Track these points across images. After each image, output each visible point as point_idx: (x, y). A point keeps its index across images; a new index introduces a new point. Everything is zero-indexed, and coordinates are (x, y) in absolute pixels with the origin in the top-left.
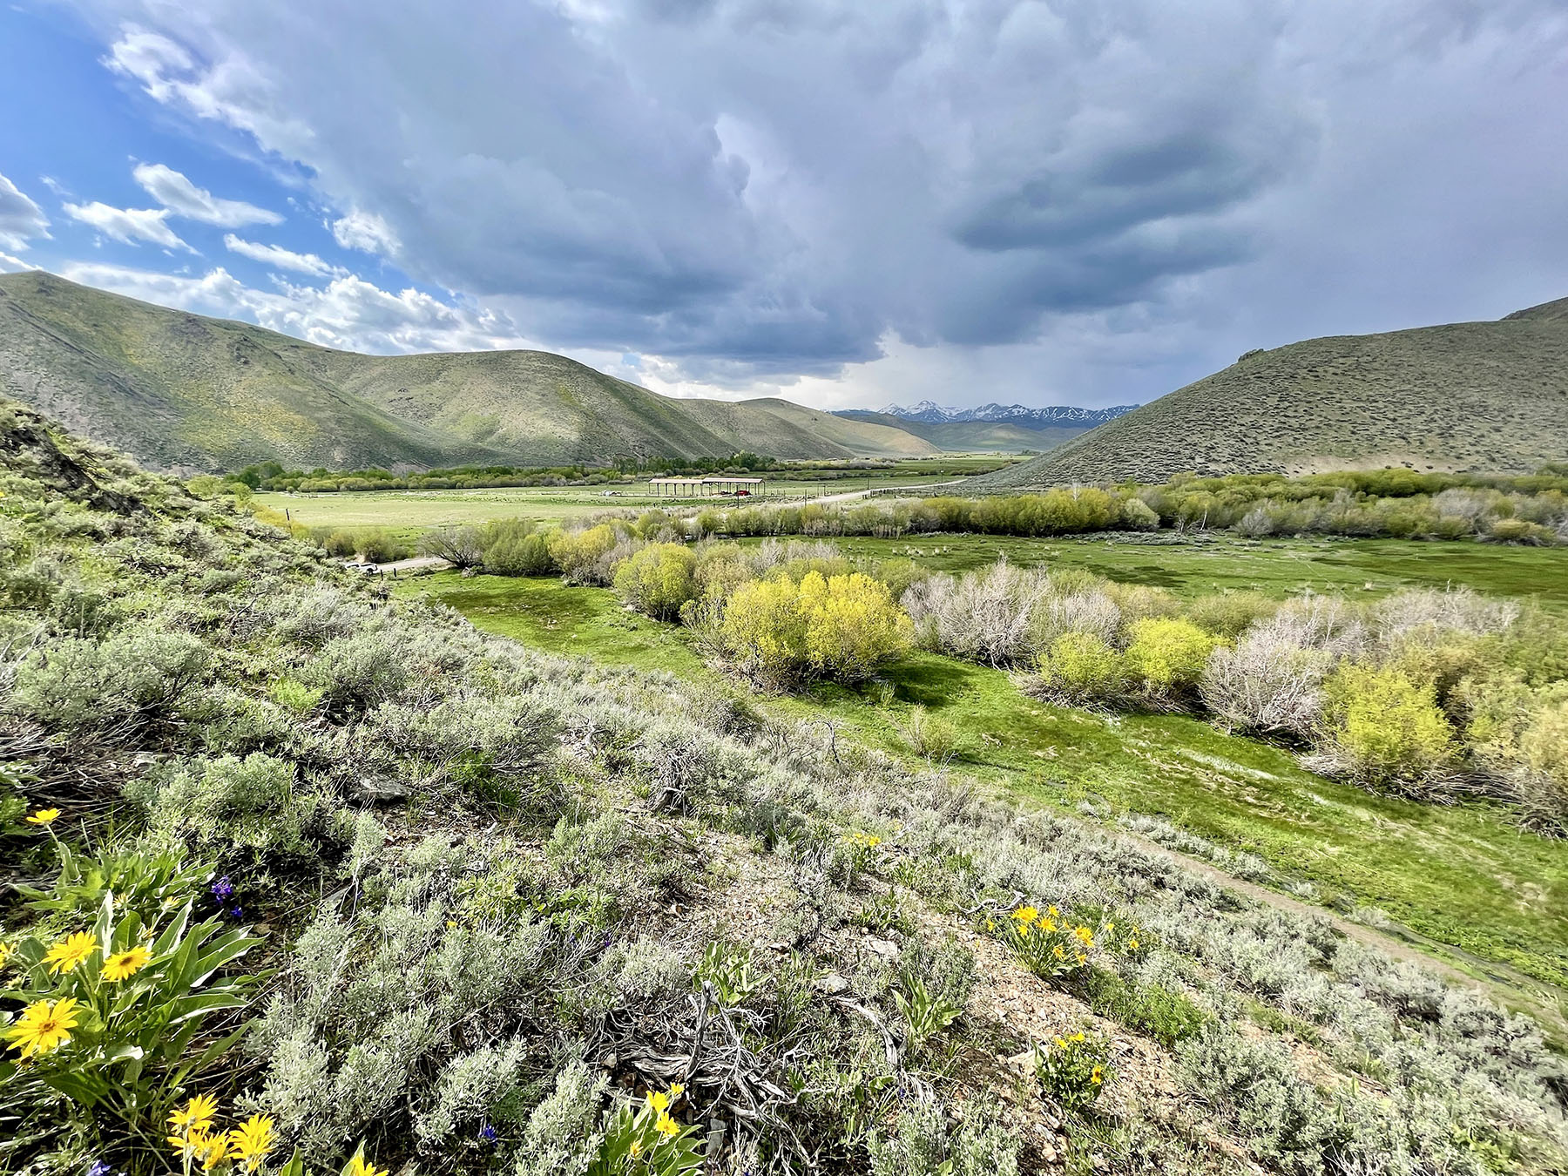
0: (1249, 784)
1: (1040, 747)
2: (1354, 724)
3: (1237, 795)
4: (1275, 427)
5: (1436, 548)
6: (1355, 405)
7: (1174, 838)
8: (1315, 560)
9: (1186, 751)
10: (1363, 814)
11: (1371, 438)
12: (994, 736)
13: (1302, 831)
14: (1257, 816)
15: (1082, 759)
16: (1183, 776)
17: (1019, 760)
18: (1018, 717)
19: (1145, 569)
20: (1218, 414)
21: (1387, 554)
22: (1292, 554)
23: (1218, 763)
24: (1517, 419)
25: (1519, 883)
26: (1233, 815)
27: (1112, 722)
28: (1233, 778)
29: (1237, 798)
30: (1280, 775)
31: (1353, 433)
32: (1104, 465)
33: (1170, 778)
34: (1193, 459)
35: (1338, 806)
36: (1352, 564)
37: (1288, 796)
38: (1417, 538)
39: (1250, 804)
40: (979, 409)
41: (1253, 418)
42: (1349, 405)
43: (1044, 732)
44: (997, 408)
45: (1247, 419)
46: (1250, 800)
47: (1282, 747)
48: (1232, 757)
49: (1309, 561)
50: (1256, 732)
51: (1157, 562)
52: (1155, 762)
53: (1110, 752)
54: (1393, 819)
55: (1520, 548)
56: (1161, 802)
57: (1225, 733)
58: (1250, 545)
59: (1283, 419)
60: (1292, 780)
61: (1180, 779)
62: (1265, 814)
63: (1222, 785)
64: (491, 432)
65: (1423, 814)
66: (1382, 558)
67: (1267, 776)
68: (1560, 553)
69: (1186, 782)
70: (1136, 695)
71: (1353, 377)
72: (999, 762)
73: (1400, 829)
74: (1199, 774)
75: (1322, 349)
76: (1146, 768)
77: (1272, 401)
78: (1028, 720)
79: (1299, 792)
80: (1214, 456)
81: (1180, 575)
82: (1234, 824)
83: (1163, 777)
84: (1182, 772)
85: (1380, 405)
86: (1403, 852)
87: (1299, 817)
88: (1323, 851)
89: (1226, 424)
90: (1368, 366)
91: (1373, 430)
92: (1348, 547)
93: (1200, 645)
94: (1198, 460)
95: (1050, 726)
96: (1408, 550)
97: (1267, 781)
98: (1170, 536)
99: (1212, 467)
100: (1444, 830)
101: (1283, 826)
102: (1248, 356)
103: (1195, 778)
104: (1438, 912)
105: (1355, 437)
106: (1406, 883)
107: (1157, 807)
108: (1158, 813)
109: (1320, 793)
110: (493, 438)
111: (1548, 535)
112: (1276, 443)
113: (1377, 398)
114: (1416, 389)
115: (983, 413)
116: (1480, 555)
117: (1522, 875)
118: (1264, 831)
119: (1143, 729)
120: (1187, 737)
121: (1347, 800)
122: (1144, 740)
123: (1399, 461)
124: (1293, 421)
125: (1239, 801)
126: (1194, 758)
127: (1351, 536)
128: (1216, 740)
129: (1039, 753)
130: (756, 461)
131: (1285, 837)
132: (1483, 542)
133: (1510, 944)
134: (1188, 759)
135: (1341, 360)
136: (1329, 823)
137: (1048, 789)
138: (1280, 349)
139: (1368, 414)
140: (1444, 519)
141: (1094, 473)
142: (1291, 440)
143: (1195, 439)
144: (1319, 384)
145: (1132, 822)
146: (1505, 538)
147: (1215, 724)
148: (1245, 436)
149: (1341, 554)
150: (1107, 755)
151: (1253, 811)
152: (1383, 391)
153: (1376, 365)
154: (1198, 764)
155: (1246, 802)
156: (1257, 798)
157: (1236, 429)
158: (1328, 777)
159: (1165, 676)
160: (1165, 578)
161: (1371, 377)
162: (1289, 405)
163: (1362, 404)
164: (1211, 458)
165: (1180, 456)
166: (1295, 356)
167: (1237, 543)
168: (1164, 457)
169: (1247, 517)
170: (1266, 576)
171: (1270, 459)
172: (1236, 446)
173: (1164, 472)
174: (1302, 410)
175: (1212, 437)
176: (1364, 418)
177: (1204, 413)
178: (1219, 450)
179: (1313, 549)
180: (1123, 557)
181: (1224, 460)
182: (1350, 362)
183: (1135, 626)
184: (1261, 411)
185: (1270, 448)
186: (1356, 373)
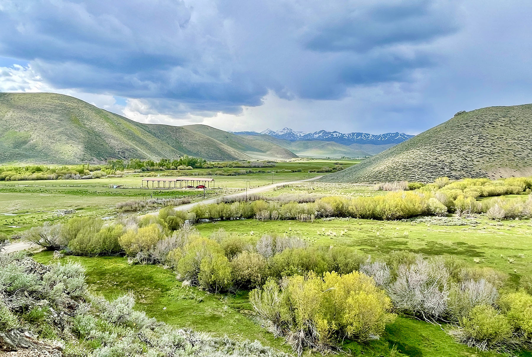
4: (480, 151)
6: (513, 141)
11: (523, 158)
20: (451, 145)
22: (521, 231)
31: (515, 156)
32: (399, 172)
34: (444, 169)
40: (316, 133)
41: (468, 147)
42: (511, 142)
44: (325, 132)
45: (466, 148)
51: (461, 239)
58: (498, 225)
59: (482, 148)
64: (25, 142)
71: (510, 127)
75: (493, 113)
77: (476, 138)
80: (453, 167)
85: (524, 142)
89: (456, 150)
90: (515, 122)
91: (523, 155)
94: (446, 169)
98: (456, 219)
99: (454, 173)
102: (459, 114)
105: (516, 158)
110: (26, 146)
112: (481, 160)
113: (522, 138)
115: (317, 135)
124: (487, 149)
130: (196, 162)
135: (503, 119)
138: (473, 111)
139: (519, 146)
141: (395, 176)
142: (487, 159)
143: (443, 158)
144: (495, 130)
148: (466, 156)
152: (524, 135)
153: (518, 122)
157: (461, 153)
160: (473, 251)
161: (517, 128)
162: (484, 141)
163: (516, 141)
164: (452, 169)
165: (437, 167)
166: (481, 115)
167: (491, 224)
168: (429, 167)
169: (491, 208)
170: (520, 248)
171: (480, 169)
172: (463, 162)
173: (431, 176)
174: (490, 143)
175: (451, 157)
176: (518, 148)
177: (445, 144)
178: (455, 164)
179: (528, 227)
180: (440, 234)
181: (458, 169)
182: (507, 120)
183: (505, 298)
184: (471, 144)
185: (479, 163)
186: (510, 125)
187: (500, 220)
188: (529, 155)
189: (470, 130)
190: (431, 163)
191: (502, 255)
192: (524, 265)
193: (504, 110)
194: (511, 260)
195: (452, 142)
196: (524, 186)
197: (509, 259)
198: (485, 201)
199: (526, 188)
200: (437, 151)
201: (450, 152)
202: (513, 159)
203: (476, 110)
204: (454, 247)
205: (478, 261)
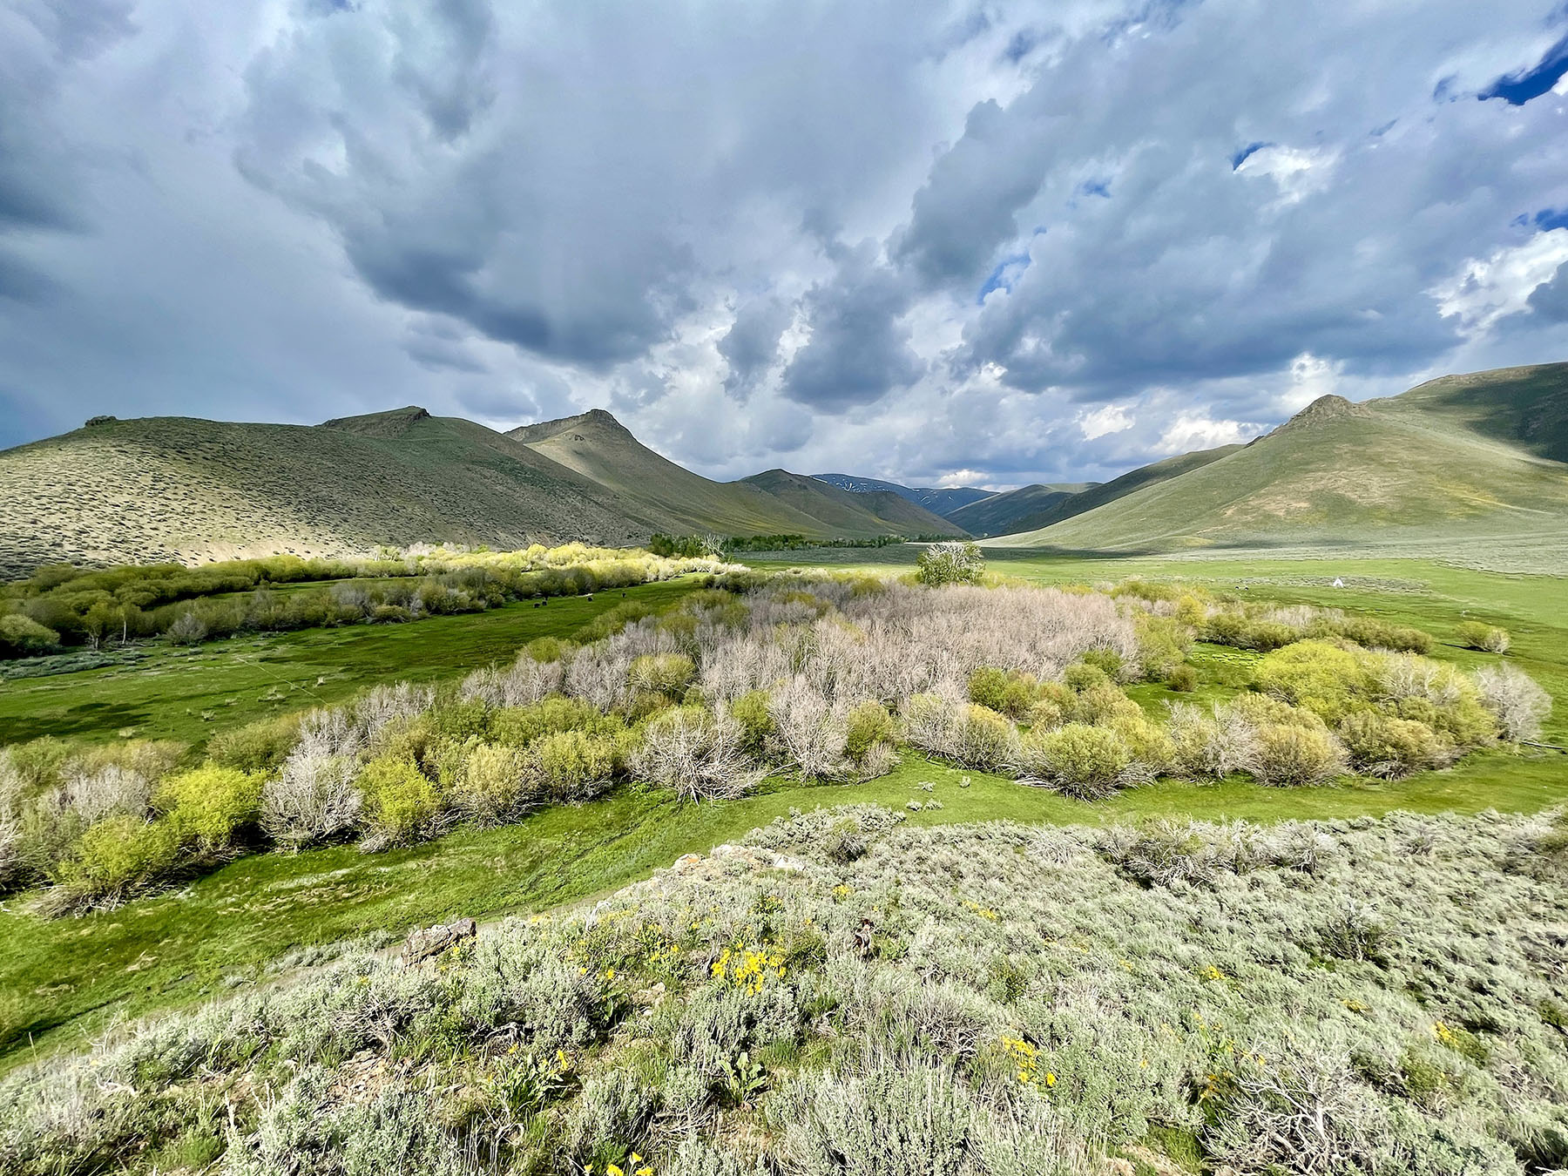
0: (338, 884)
1: (126, 962)
2: (387, 807)
3: (336, 897)
4: (158, 508)
5: (346, 633)
7: (319, 955)
8: (262, 660)
9: (276, 885)
10: (412, 865)
12: (54, 984)
13: (389, 896)
14: (358, 904)
15: (187, 945)
16: (288, 907)
17: (115, 987)
18: (68, 948)
19: (83, 709)
20: (79, 491)
21: (316, 644)
22: (239, 658)
23: (305, 881)
24: (355, 512)
25: (493, 860)
26: (343, 912)
27: (184, 895)
28: (323, 886)
29: (337, 899)
30: (352, 865)
31: (237, 519)
33: (279, 914)
34: (60, 545)
35: (397, 868)
36: (296, 659)
37: (367, 878)
38: (329, 626)
39: (348, 898)
41: (127, 498)
43: (116, 945)
45: (121, 499)
46: (346, 895)
47: (339, 844)
48: (313, 871)
49: (257, 664)
50: (316, 842)
51: (95, 697)
52: (255, 909)
53: (209, 925)
54: (427, 859)
55: (394, 626)
56: (286, 937)
57: (294, 854)
58: (192, 654)
59: (163, 501)
60: (361, 865)
61: (287, 911)
62: (361, 899)
63: (321, 896)
65: (439, 847)
66: (315, 649)
67: (344, 871)
68: (417, 627)
69: (293, 909)
70: (195, 858)
71: (224, 464)
72: (89, 1005)
73: (433, 862)
74: (298, 897)
76: (252, 917)
77: (146, 480)
78: (85, 944)
79: (370, 871)
80: (90, 542)
81: (134, 707)
82: (347, 919)
83: (272, 917)
84: (284, 904)
86: (441, 875)
87: (381, 888)
88: (407, 901)
89: (95, 503)
90: (234, 455)
92: (282, 642)
93: (244, 785)
95: (120, 936)
96: (328, 638)
97: (348, 875)
98: (85, 656)
100: (451, 851)
101: (376, 901)
102: (98, 421)
103: (298, 903)
104: (472, 899)
105: (240, 523)
106: (451, 892)
107: (286, 943)
108: (288, 947)
109: (382, 865)
111: (407, 614)
112: (161, 526)
113: (251, 486)
114: (281, 481)
116: (376, 635)
117: (492, 855)
118: (369, 912)
119: (223, 886)
120: (266, 873)
121: (399, 860)
122: (230, 895)
123: (283, 547)
124: (174, 504)
125: (340, 901)
126: (284, 887)
127: (281, 630)
128: (292, 862)
129: (135, 967)
131: (383, 907)
132: (372, 623)
133: (503, 895)
134: (280, 891)
135: (207, 444)
136: (398, 882)
137: (172, 993)
139: (246, 501)
140: (344, 608)
142: (178, 524)
143: (55, 520)
145: (281, 965)
146: (384, 619)
147: (278, 850)
148: (123, 518)
149: (281, 650)
150: (207, 927)
151: (353, 902)
153: (241, 455)
154: (292, 890)
155: (344, 898)
156: (351, 891)
157: (109, 510)
158: (380, 851)
159: (225, 827)
160: (121, 716)
161: (240, 465)
162: (165, 486)
163: (238, 492)
164: (86, 545)
165: (37, 542)
166: (157, 432)
167: (175, 654)
168: (13, 542)
169: (177, 622)
170: (231, 688)
171: (162, 546)
172: (115, 530)
173: (19, 563)
174: (181, 493)
175: (79, 519)
176: (244, 505)
177: (58, 488)
178: (93, 534)
179: (254, 649)
180: (35, 697)
181: (104, 546)
182: (216, 449)
183: (166, 789)
184: (136, 491)
185: (157, 532)
186: (225, 459)
187: (196, 643)
188: (266, 518)
189: (129, 461)
190: (19, 532)
191: (188, 710)
192: (234, 719)
193: (209, 428)
194: (206, 715)
195: (80, 483)
196: (256, 575)
197: (203, 713)
198: (164, 610)
199: (260, 579)
200: (35, 502)
201: (77, 507)
202: (235, 525)
203: (145, 419)
204: (73, 718)
205: (130, 734)
